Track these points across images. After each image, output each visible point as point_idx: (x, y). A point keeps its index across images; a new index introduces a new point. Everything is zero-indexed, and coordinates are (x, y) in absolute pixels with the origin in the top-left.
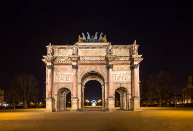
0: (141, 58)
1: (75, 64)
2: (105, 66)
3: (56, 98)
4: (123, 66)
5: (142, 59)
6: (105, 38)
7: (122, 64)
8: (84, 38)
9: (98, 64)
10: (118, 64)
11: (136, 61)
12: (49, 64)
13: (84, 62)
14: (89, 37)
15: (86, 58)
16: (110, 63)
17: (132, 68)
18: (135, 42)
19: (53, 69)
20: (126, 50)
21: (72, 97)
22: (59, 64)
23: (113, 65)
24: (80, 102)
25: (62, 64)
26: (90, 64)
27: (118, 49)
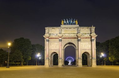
1: (60, 39)
2: (77, 39)
7: (86, 38)
8: (65, 22)
9: (73, 38)
10: (84, 38)
11: (93, 37)
13: (65, 37)
14: (67, 22)
15: (66, 35)
16: (79, 38)
19: (48, 41)
20: (88, 29)
21: (59, 58)
22: (52, 38)
24: (63, 61)
25: (53, 38)
26: (69, 38)
27: (83, 29)
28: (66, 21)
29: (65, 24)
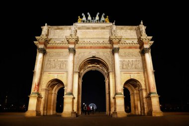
0: (151, 40)
1: (72, 46)
2: (109, 50)
3: (43, 94)
4: (131, 50)
5: (153, 42)
6: (107, 19)
7: (130, 48)
8: (84, 18)
9: (100, 48)
10: (125, 48)
11: (146, 43)
12: (41, 46)
13: (83, 45)
14: (90, 18)
15: (85, 40)
16: (115, 46)
17: (143, 52)
18: (142, 23)
19: (44, 53)
20: (132, 31)
21: (65, 93)
22: (53, 48)
23: (119, 49)
25: (56, 48)
26: (91, 48)
27: (123, 31)
28: (87, 17)
29: (83, 21)
